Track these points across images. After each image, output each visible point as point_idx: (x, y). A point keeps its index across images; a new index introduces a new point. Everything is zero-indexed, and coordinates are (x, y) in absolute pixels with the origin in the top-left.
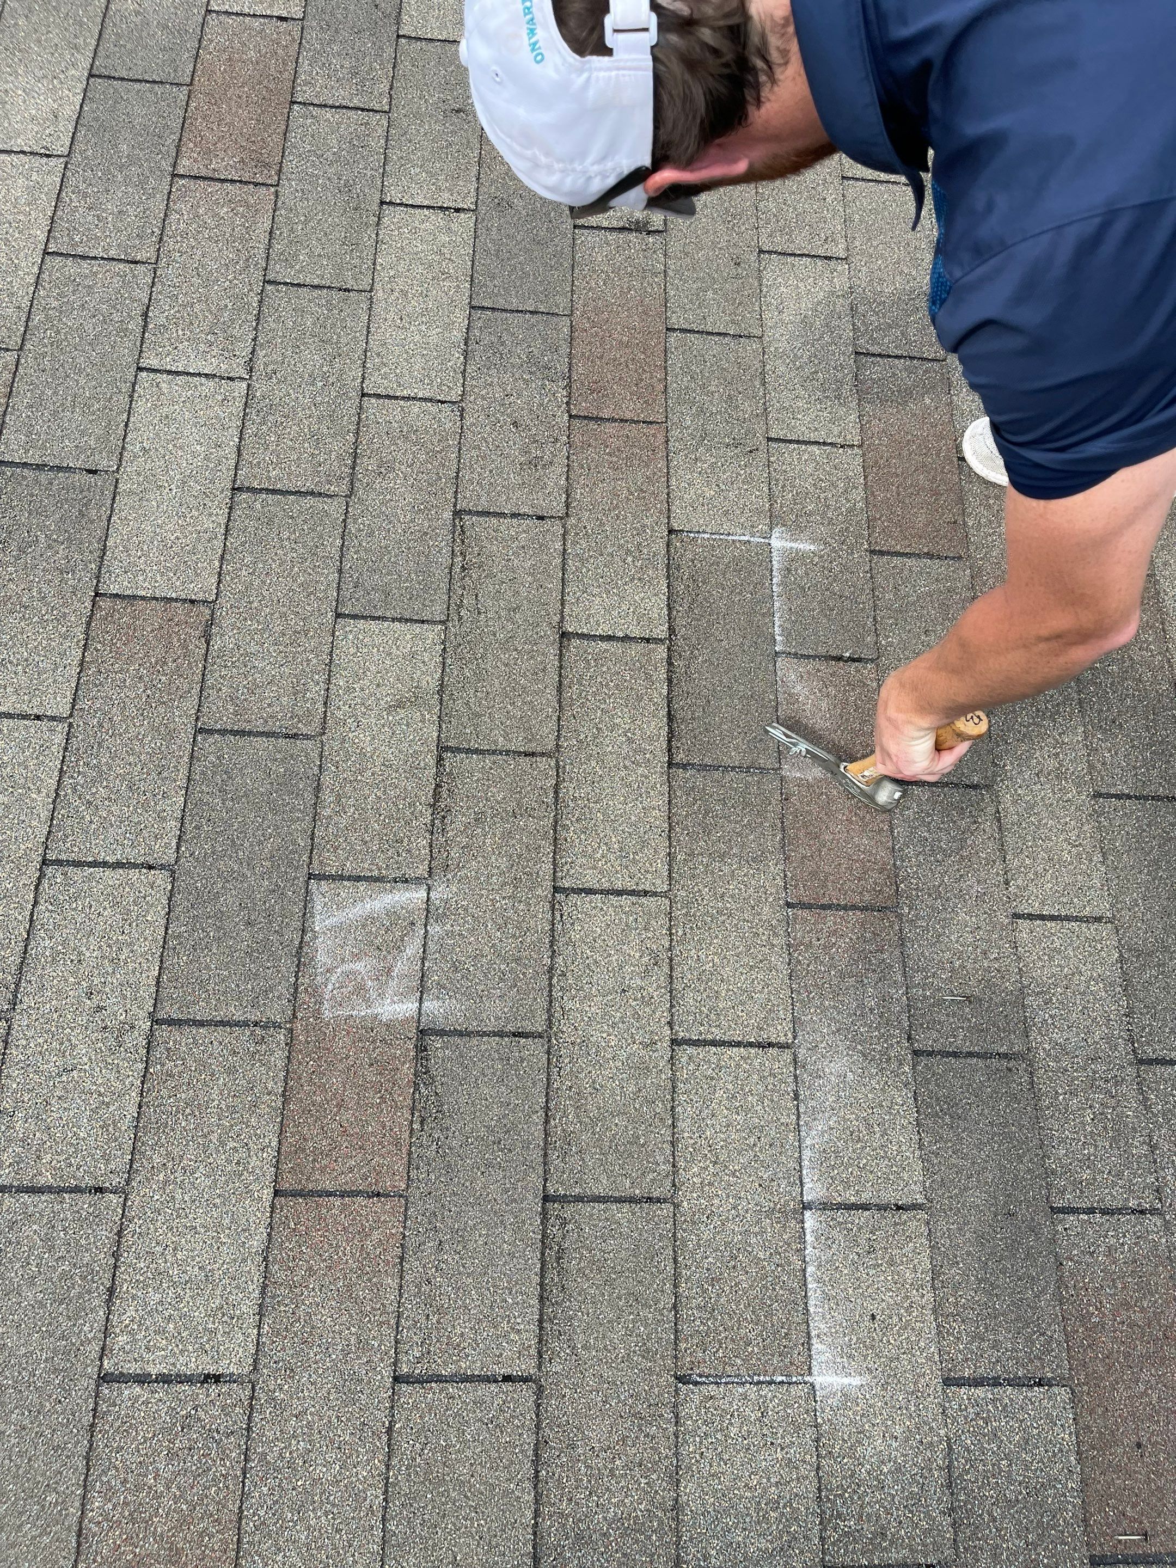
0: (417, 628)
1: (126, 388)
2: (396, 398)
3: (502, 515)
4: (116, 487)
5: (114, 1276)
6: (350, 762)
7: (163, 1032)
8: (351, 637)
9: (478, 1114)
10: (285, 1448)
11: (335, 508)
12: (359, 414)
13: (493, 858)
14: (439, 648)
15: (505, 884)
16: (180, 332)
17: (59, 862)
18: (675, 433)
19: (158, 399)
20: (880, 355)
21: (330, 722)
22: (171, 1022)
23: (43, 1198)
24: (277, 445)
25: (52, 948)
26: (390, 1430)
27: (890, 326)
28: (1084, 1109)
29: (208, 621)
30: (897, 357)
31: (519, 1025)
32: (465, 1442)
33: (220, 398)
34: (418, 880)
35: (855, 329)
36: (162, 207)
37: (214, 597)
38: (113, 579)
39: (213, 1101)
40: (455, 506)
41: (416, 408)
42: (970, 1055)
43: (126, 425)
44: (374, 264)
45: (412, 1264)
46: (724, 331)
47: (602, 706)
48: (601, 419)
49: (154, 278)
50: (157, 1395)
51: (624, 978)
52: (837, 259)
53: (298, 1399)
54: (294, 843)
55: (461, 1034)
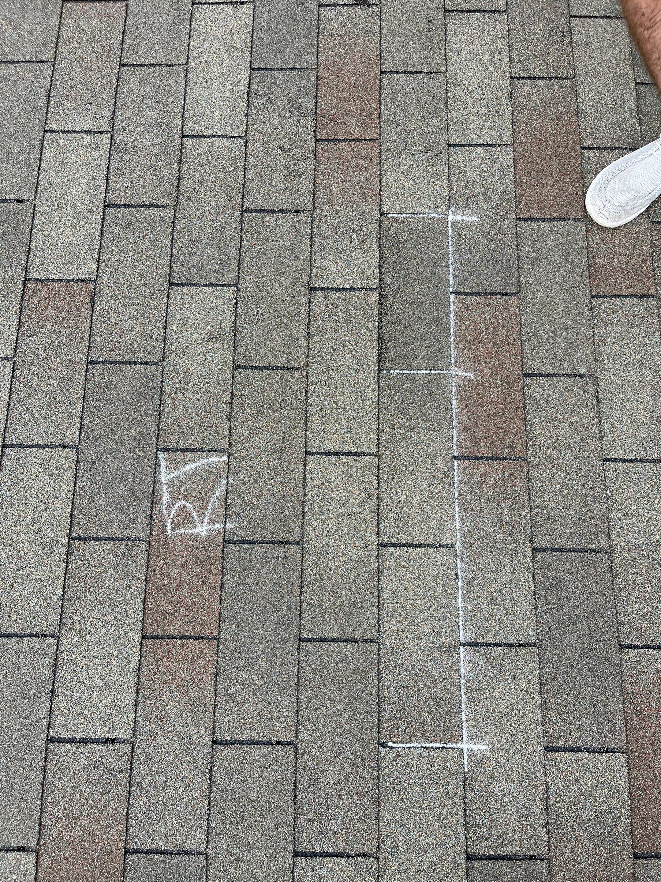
0: (219, 290)
1: (38, 145)
2: (204, 137)
3: (271, 211)
4: (34, 210)
5: (54, 683)
6: (180, 378)
7: (75, 545)
8: (179, 298)
9: (260, 590)
10: (152, 779)
11: (168, 214)
12: (181, 150)
13: (268, 434)
14: (234, 301)
15: (276, 451)
16: (69, 105)
17: (12, 446)
18: (385, 146)
19: (57, 150)
20: (528, 78)
21: (167, 353)
22: (80, 539)
23: (13, 640)
24: (131, 175)
25: (11, 497)
26: (211, 771)
27: (536, 57)
28: (646, 583)
29: (92, 292)
30: (540, 78)
31: (284, 537)
32: (254, 778)
33: (94, 146)
34: (222, 451)
35: (511, 60)
36: (57, 23)
37: (95, 277)
38: (35, 269)
39: (105, 584)
40: (242, 207)
41: (216, 142)
42: (571, 550)
43: (39, 169)
44: (189, 46)
45: (222, 677)
46: (420, 70)
47: (337, 335)
48: (337, 140)
49: (53, 71)
50: (80, 750)
51: (349, 507)
52: (499, 11)
53: (159, 752)
54: (147, 429)
55: (250, 543)
